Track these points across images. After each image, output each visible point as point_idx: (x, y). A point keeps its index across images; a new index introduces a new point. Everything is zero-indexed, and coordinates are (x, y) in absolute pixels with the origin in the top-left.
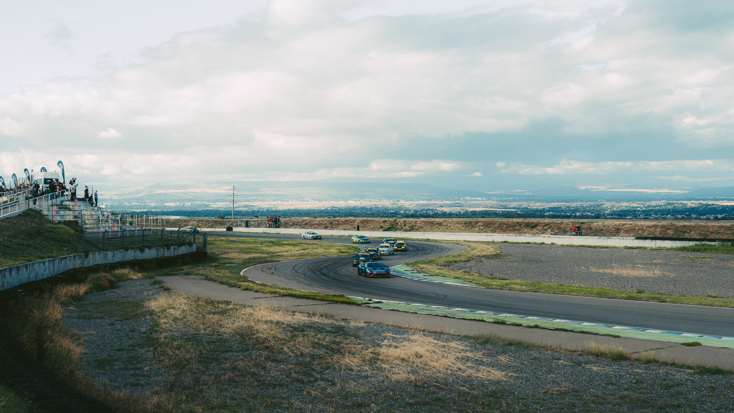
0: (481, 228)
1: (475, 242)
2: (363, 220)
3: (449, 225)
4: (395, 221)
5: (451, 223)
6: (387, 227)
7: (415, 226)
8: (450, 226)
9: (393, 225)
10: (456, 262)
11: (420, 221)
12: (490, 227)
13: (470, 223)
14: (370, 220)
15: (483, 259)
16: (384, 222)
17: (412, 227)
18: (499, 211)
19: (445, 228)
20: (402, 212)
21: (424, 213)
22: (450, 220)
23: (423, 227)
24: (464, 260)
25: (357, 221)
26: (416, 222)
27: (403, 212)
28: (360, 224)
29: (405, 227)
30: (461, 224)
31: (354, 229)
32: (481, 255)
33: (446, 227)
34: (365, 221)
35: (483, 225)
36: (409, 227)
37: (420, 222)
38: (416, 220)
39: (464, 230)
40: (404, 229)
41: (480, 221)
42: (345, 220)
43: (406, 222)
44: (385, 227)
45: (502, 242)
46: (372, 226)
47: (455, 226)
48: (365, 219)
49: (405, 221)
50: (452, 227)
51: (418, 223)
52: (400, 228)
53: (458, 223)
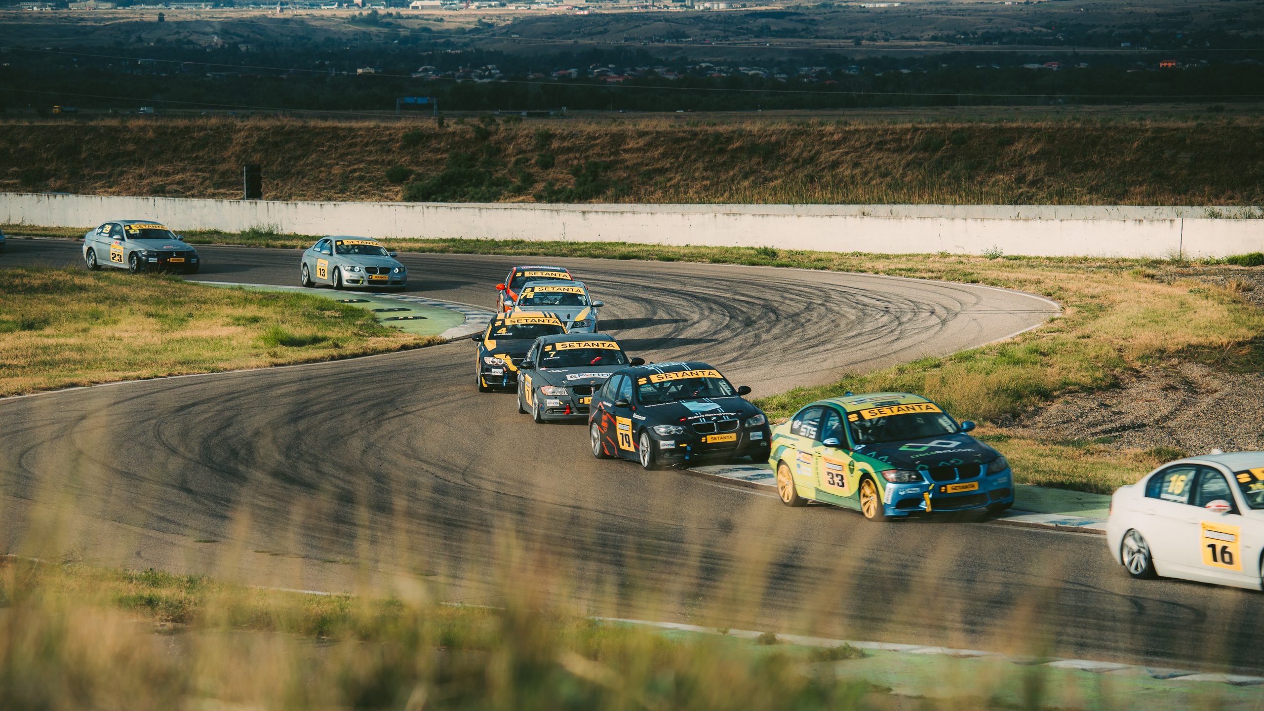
0: (1031, 169)
1: (1058, 263)
2: (278, 131)
3: (827, 157)
4: (483, 135)
5: (837, 144)
6: (435, 174)
7: (609, 166)
8: (835, 165)
9: (473, 158)
10: (1046, 395)
11: (642, 134)
12: (1086, 167)
13: (960, 139)
14: (323, 131)
15: (1195, 371)
16: (416, 140)
17: (594, 169)
18: (1042, 60)
19: (800, 175)
20: (426, 73)
21: (566, 78)
22: (830, 128)
23: (662, 171)
24: (1087, 380)
25: (239, 137)
26: (618, 139)
27: (432, 76)
28: (256, 158)
29: (552, 174)
30: (900, 150)
31: (218, 186)
32: (1173, 348)
33: (809, 169)
34: (290, 135)
35: (1043, 155)
36: (576, 172)
37: (642, 142)
38: (614, 128)
39: (922, 185)
40: (540, 186)
41: (1020, 131)
42: (161, 132)
43: (555, 145)
44: (419, 177)
45: (1233, 261)
46: (336, 170)
47: (865, 163)
48: (290, 122)
49: (547, 137)
50: (845, 171)
51: (631, 144)
52: (517, 181)
53: (880, 146)
